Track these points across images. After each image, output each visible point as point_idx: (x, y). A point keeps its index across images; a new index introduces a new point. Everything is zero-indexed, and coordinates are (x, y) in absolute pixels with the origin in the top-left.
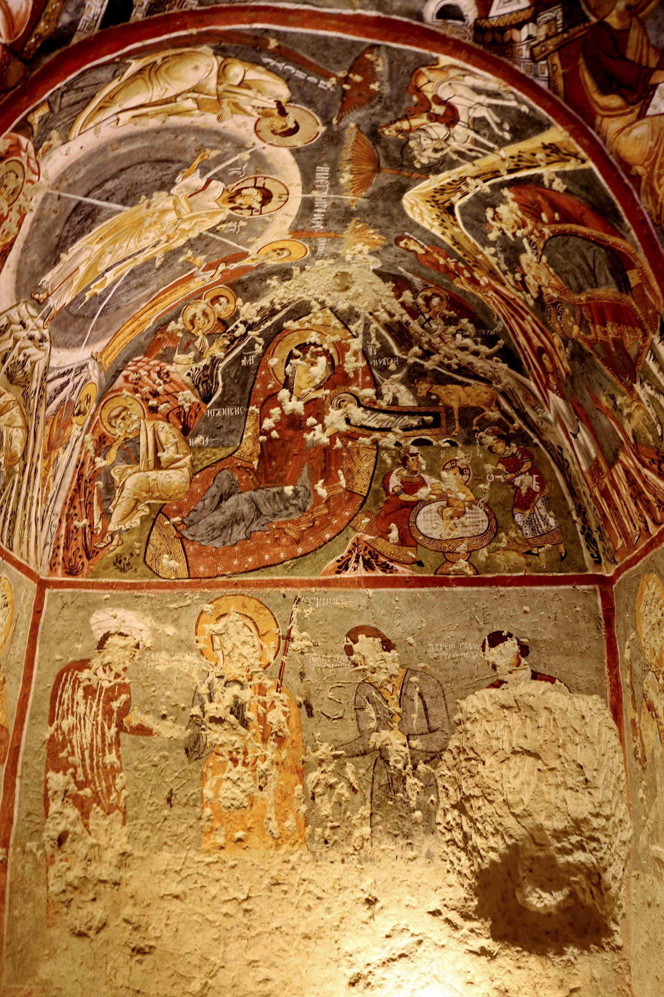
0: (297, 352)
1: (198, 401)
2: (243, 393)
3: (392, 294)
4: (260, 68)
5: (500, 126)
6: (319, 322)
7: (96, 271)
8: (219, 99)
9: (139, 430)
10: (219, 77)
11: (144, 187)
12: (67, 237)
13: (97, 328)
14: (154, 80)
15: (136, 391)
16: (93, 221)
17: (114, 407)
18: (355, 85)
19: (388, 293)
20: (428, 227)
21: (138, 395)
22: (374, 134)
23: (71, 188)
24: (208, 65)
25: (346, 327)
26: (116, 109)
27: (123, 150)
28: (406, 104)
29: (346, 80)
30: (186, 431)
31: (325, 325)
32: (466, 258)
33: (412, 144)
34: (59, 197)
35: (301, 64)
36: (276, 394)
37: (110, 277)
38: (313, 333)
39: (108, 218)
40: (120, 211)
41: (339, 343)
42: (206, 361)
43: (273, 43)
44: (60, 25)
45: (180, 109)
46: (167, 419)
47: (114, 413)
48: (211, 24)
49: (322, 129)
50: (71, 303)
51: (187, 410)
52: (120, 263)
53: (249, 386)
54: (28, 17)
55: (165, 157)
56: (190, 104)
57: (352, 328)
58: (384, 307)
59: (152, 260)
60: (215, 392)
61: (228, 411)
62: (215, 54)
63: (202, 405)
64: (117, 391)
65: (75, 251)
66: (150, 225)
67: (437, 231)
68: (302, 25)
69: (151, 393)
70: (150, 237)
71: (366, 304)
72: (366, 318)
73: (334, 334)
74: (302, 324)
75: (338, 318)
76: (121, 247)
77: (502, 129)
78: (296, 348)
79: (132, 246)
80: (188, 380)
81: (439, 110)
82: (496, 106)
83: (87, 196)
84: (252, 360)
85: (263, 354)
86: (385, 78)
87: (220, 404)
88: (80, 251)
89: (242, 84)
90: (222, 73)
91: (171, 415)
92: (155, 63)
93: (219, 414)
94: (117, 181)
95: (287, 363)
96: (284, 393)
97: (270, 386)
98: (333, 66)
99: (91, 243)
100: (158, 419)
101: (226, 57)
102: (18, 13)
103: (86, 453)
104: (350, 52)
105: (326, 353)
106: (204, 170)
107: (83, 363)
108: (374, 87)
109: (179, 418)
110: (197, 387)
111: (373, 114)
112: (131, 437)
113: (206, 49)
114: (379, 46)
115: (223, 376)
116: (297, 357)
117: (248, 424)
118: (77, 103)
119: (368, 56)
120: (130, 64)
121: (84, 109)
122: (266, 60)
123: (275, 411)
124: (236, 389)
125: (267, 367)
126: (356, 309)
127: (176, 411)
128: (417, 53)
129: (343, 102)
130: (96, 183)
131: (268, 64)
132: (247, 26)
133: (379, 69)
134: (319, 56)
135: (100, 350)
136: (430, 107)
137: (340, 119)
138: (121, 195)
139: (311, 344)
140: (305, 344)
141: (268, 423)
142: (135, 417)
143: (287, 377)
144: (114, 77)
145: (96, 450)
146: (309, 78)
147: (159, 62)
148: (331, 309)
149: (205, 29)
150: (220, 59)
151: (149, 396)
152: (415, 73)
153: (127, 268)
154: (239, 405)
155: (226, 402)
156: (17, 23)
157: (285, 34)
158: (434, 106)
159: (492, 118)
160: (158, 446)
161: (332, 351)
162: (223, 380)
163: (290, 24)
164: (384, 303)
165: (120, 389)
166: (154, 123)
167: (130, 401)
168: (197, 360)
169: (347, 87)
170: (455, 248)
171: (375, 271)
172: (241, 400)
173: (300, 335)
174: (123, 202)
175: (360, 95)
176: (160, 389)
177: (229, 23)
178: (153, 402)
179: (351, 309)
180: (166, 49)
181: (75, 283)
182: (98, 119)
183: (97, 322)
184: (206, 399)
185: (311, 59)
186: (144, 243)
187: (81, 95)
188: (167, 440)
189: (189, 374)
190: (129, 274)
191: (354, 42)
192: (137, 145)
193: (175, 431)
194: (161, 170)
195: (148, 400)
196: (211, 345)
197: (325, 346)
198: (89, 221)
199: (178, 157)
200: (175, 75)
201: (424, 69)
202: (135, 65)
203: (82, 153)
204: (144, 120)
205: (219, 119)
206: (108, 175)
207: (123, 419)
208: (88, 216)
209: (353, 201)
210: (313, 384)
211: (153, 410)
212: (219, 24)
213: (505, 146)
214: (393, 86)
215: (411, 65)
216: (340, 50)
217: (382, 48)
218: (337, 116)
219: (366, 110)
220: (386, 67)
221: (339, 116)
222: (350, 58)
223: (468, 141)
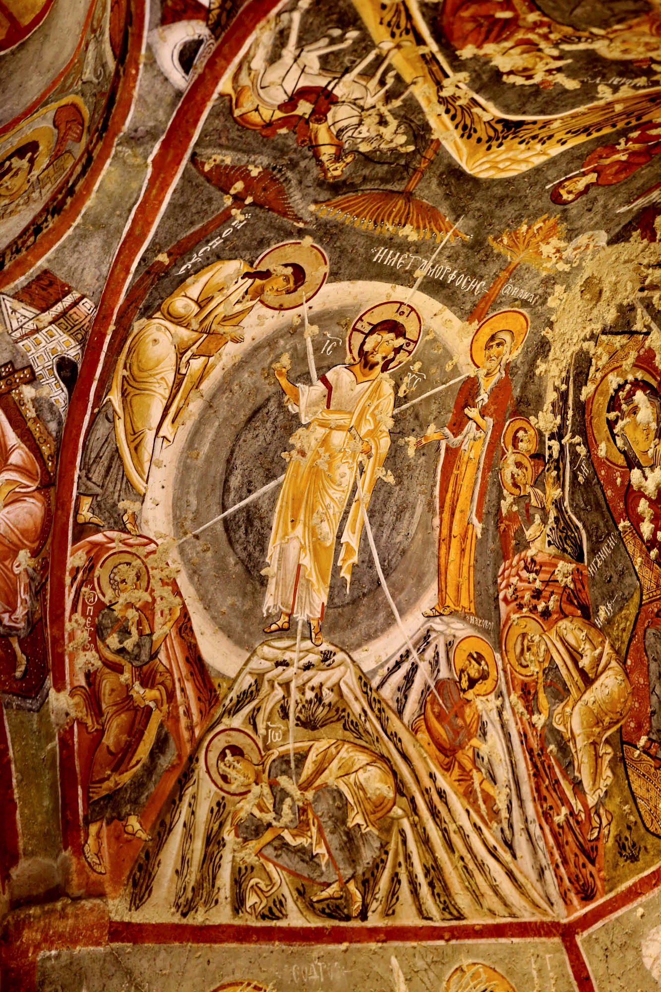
0: (612, 415)
1: (574, 565)
2: (603, 517)
3: (645, 241)
4: (189, 280)
5: (333, 41)
6: (605, 358)
7: (327, 549)
8: (209, 333)
9: (547, 650)
10: (178, 324)
11: (272, 448)
12: (250, 555)
13: (396, 590)
14: (143, 386)
15: (520, 607)
16: (261, 519)
17: (514, 644)
18: (247, 190)
19: (641, 246)
20: (543, 159)
21: (525, 610)
22: (337, 187)
23: (197, 520)
24: (158, 329)
25: (632, 333)
26: (150, 435)
27: (205, 448)
28: (290, 142)
29: (238, 199)
30: (587, 614)
31: (613, 355)
32: (621, 125)
33: (364, 148)
34: (197, 537)
35: (202, 237)
36: (630, 486)
37: (351, 538)
38: (610, 377)
39: (274, 502)
40: (280, 486)
41: (638, 358)
42: (553, 514)
43: (163, 258)
44: (54, 434)
45: (198, 374)
46: (564, 615)
47: (518, 650)
48: (113, 310)
49: (308, 241)
50: (331, 598)
51: (572, 586)
52: (344, 519)
53: (603, 503)
54: (31, 455)
55: (249, 413)
56: (197, 364)
57: (638, 326)
58: (648, 266)
59: (379, 486)
60: (581, 541)
61: (605, 552)
62: (150, 317)
63: (580, 566)
64: (506, 622)
65: (276, 556)
66: (330, 464)
67: (555, 150)
68: (149, 224)
69: (533, 597)
70: (345, 472)
71: (629, 285)
72: (642, 300)
73: (627, 355)
74: (593, 381)
75: (617, 334)
76: (327, 507)
77: (342, 39)
78: (608, 411)
79: (336, 496)
80: (553, 550)
81: (304, 108)
82: (300, 39)
83: (224, 509)
84: (584, 468)
85: (589, 451)
86: (245, 158)
87: (594, 551)
88: (282, 551)
89: (201, 304)
90: (178, 320)
91: (564, 606)
92: (124, 377)
93: (599, 564)
94: (238, 472)
95: (613, 436)
96: (636, 475)
97: (619, 480)
98: (213, 208)
99: (286, 534)
100: (556, 621)
101: (159, 308)
102: (23, 461)
103: (521, 719)
104: (197, 186)
105: (638, 384)
106: (306, 378)
107: (423, 631)
108: (255, 172)
109: (572, 603)
110: (564, 550)
111: (300, 182)
112: (546, 665)
113: (137, 325)
114: (194, 155)
115: (575, 514)
116: (616, 422)
117: (630, 548)
118: (109, 467)
119: (207, 168)
120: (110, 400)
121: (122, 464)
122: (182, 271)
123: (643, 506)
124: (595, 517)
125: (602, 463)
126: (625, 303)
127: (564, 598)
128: (210, 115)
129: (269, 210)
130: (219, 492)
131: (187, 270)
132: (130, 277)
133: (228, 161)
134: (196, 217)
135: (435, 603)
136: (301, 117)
137: (299, 219)
138: (258, 475)
139: (616, 391)
140: (612, 398)
141: (646, 528)
142: (537, 638)
143: (624, 453)
144: (112, 421)
145: (527, 708)
146: (223, 236)
147: (126, 373)
148: (604, 332)
149: (114, 317)
150: (158, 315)
151: (534, 602)
152: (243, 124)
153: (359, 514)
154: (609, 535)
155: (597, 542)
156: (29, 467)
157: (153, 242)
158: (299, 112)
159: (321, 47)
160: (575, 655)
161: (640, 375)
162: (579, 519)
163: (144, 235)
164: (645, 262)
165: (508, 618)
166: (195, 406)
167: (523, 622)
168: (544, 522)
169: (249, 200)
170: (595, 135)
171: (610, 243)
172: (606, 526)
173: (601, 394)
174: (270, 476)
175: (265, 189)
176: (538, 585)
177: (119, 293)
178: (541, 607)
179: (620, 308)
180: (116, 361)
181: (314, 579)
182: (146, 457)
183: (391, 586)
184: (579, 558)
185: (198, 227)
186: (347, 483)
187: (105, 461)
188: (576, 639)
189: (550, 543)
190: (371, 516)
191: (183, 177)
192: (210, 433)
193: (578, 622)
194: (264, 422)
195: (535, 607)
196: (544, 491)
197: (630, 378)
198: (257, 523)
199: (260, 400)
200: (152, 364)
201: (237, 113)
202: (115, 397)
203: (170, 490)
204: (184, 414)
205: (235, 341)
206: (220, 477)
207: (529, 649)
208: (249, 521)
209: (455, 235)
210: (652, 436)
211: (546, 614)
212: (116, 302)
213: (372, 41)
214: (258, 151)
215: (228, 124)
216: (191, 194)
217: (198, 151)
218: (291, 221)
219: (290, 187)
220: (227, 152)
221: (292, 219)
222: (205, 187)
223: (364, 83)
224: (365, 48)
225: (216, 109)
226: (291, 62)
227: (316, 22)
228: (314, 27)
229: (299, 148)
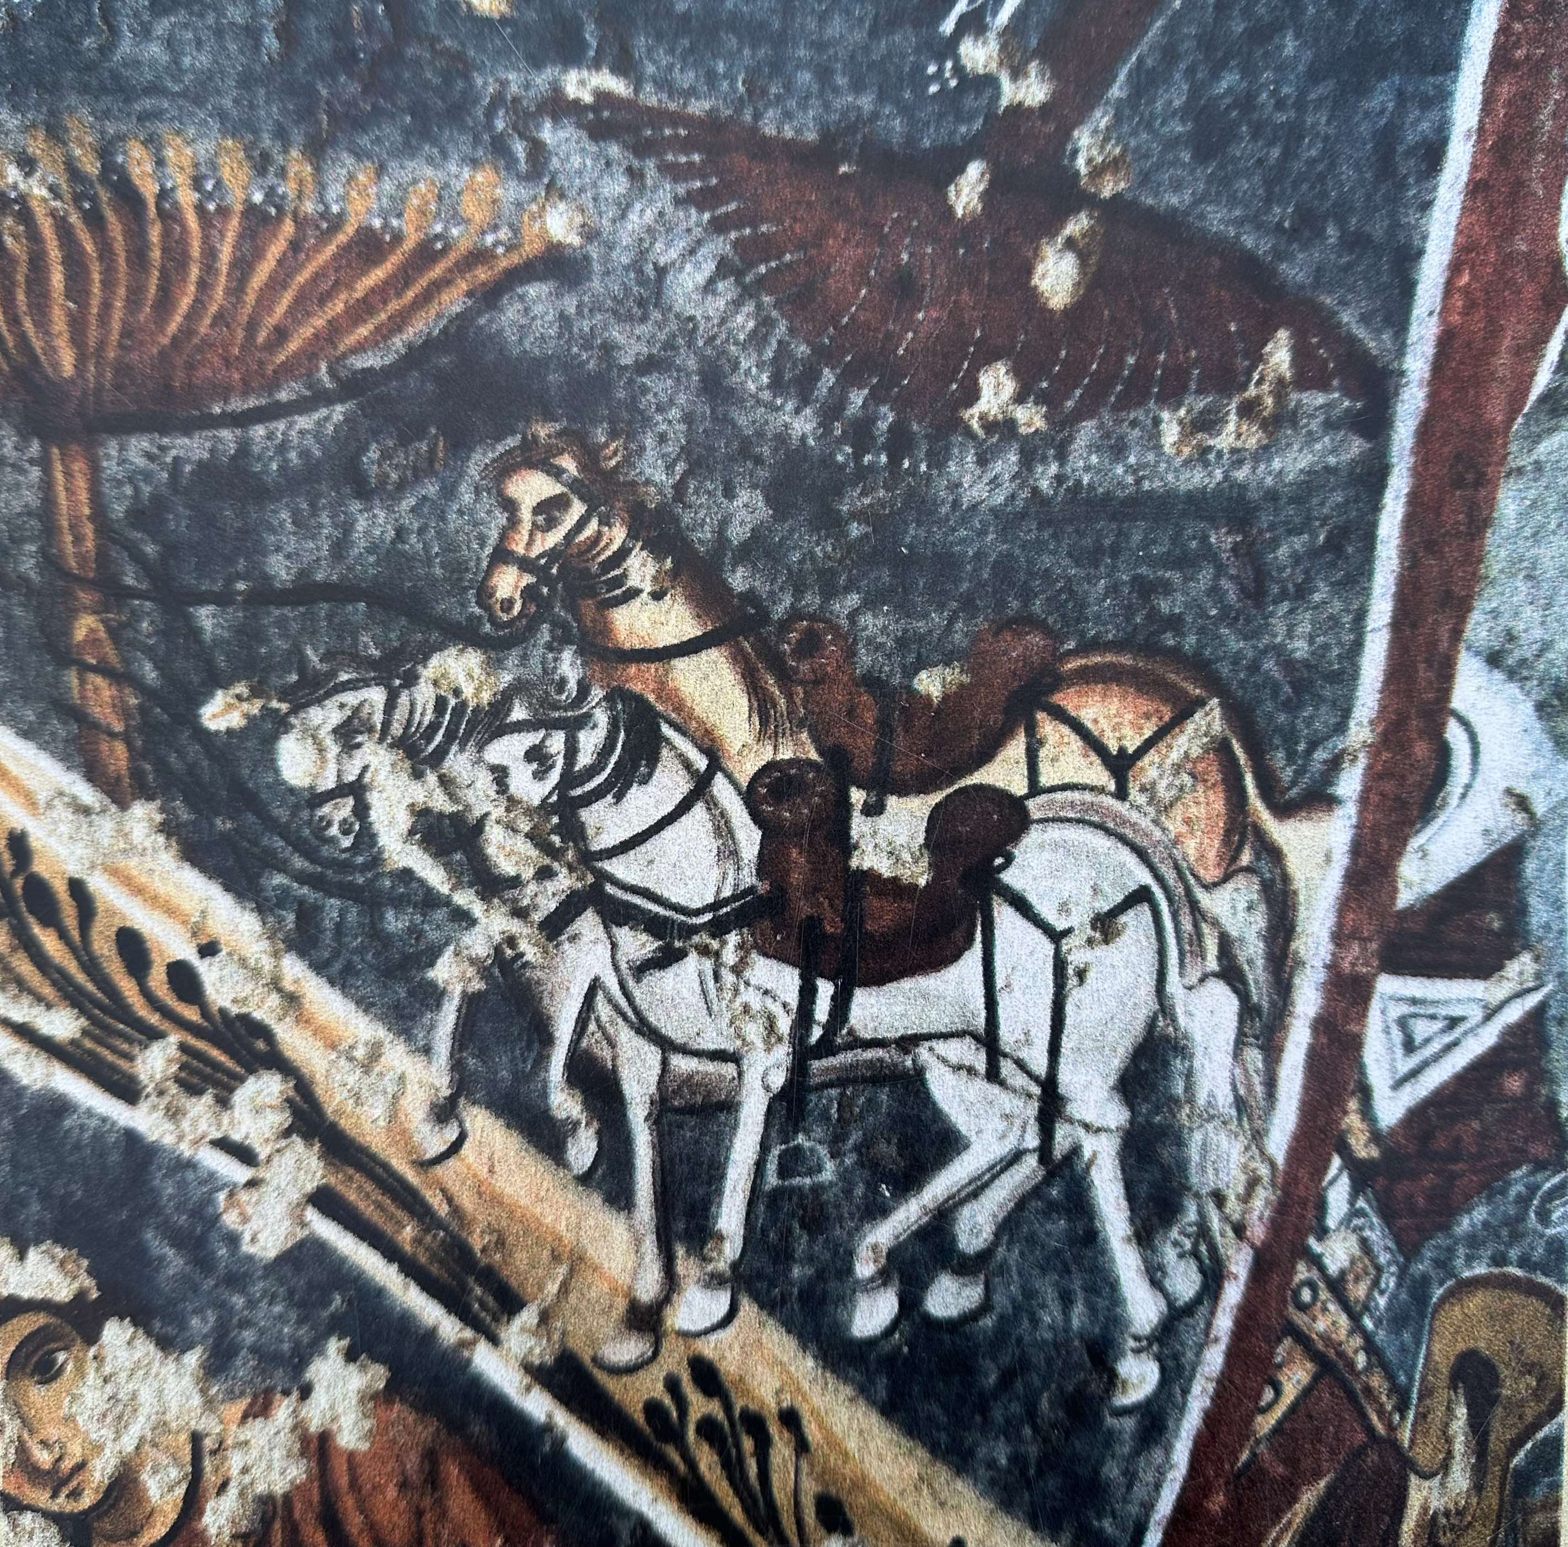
18: (1001, 257)
22: (482, 391)
28: (877, 625)
29: (1036, 180)
33: (466, 670)
81: (890, 842)
98: (1177, 89)
104: (1307, 220)
108: (998, 392)
111: (713, 383)
119: (1280, 353)
129: (824, 153)
133: (1174, 428)
137: (608, 125)
158: (908, 814)
169: (969, 189)
175: (902, 289)
213: (769, 1305)
214: (1029, 531)
215: (1235, 644)
216: (1330, 155)
217: (1357, 446)
218: (651, 98)
219: (757, 339)
220: (1196, 478)
221: (658, 117)
222: (1255, 222)
223: (682, 1064)
224: (783, 1256)
225: (1325, 718)
226: (1067, 1078)
227: (1050, 1316)
228: (1047, 1290)
229: (811, 600)
